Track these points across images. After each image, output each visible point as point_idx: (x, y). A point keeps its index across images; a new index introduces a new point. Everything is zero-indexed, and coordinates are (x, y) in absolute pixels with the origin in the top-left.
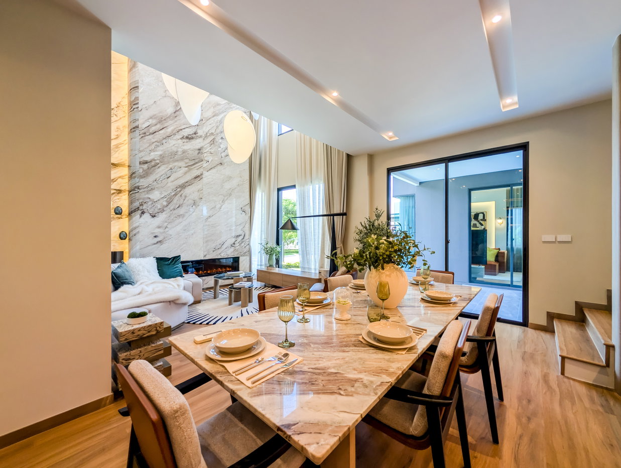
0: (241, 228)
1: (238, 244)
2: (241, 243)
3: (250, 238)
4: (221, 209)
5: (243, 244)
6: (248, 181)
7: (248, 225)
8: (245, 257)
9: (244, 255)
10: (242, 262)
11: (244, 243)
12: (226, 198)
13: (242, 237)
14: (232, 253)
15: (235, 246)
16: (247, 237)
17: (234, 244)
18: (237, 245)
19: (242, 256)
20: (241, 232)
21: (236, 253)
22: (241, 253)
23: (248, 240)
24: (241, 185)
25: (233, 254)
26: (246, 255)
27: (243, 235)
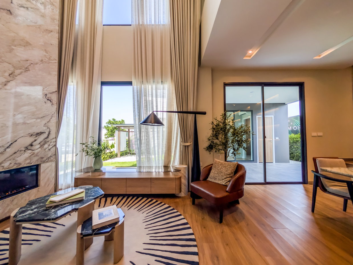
0: (44, 122)
1: (39, 146)
2: (44, 144)
3: (56, 138)
4: (7, 87)
5: (46, 146)
6: (57, 61)
7: (54, 120)
8: (48, 164)
9: (48, 160)
10: (44, 172)
11: (48, 144)
12: (17, 72)
13: (45, 135)
14: (26, 160)
15: (33, 148)
16: (52, 135)
17: (31, 145)
18: (36, 146)
19: (44, 162)
20: (45, 128)
21: (36, 158)
22: (42, 158)
23: (54, 140)
24: (46, 62)
25: (28, 161)
26: (52, 161)
27: (47, 133)
